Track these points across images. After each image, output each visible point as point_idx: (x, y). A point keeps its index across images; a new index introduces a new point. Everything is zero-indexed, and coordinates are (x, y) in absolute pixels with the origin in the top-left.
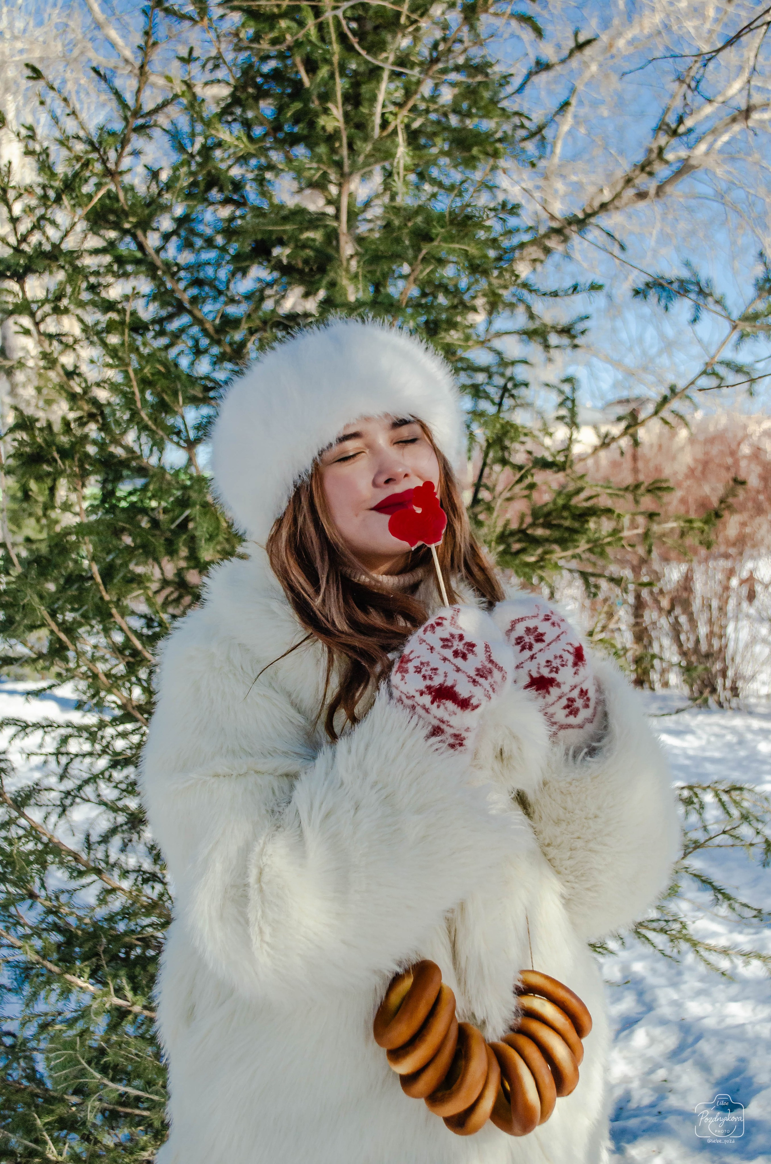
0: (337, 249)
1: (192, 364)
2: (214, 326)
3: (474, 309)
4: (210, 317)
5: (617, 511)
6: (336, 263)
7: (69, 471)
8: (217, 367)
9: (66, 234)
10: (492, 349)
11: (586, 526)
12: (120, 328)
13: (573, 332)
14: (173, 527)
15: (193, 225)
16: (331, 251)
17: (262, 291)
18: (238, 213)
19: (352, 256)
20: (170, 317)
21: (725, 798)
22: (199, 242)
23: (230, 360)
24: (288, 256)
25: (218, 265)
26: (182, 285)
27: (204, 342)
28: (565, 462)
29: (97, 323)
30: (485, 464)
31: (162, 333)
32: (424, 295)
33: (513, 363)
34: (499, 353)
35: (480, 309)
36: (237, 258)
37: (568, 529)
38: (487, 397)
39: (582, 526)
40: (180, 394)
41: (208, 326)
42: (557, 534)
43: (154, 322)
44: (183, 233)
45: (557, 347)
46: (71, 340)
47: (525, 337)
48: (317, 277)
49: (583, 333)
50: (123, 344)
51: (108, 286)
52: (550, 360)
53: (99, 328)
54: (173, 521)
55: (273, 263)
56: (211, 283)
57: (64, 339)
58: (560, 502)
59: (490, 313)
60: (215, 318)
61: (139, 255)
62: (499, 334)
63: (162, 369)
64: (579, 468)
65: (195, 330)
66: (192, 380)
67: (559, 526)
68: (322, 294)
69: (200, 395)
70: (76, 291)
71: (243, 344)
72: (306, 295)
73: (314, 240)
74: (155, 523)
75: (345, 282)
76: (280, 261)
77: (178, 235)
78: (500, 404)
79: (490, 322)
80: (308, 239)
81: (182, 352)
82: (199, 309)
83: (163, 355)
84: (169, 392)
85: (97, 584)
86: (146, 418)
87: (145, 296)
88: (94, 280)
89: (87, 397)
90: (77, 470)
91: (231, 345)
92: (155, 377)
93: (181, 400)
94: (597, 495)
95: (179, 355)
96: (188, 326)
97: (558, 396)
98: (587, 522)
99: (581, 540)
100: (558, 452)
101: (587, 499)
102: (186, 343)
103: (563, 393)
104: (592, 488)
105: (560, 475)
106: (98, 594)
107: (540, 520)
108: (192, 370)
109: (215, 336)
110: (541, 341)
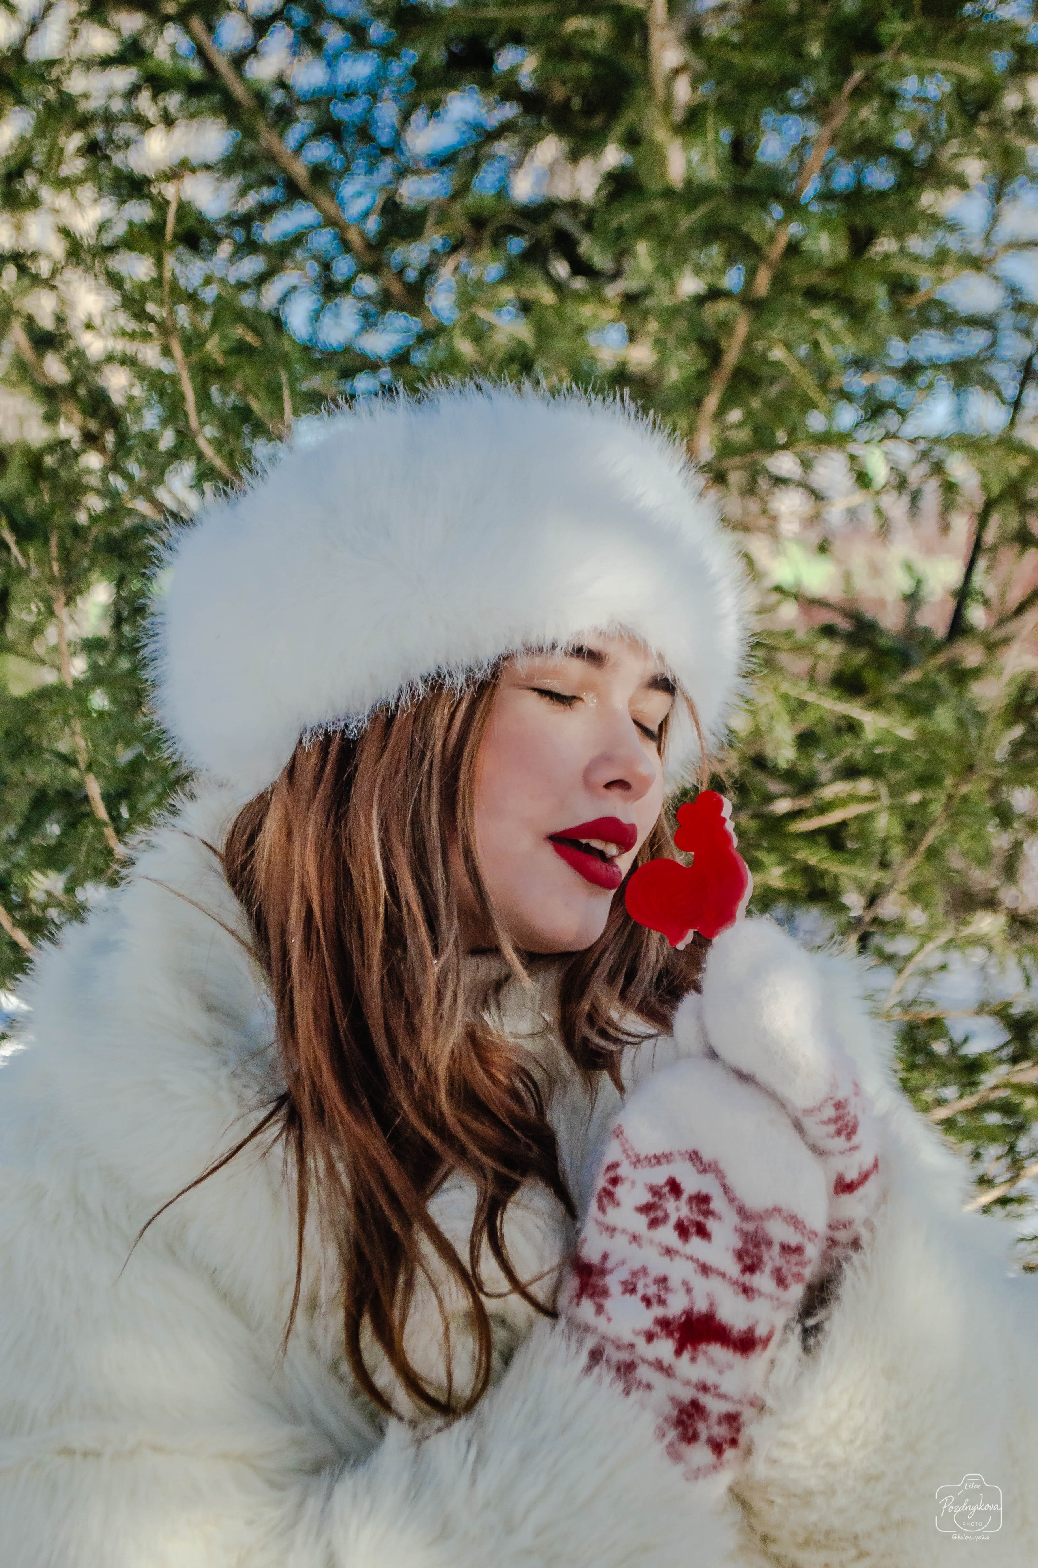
0: (644, 54)
1: (316, 316)
3: (960, 183)
6: (641, 93)
7: (35, 573)
8: (371, 323)
9: (33, 27)
10: (997, 279)
12: (153, 242)
16: (631, 63)
17: (476, 147)
19: (677, 72)
20: (266, 211)
22: (334, 36)
23: (402, 309)
25: (374, 95)
26: (291, 137)
27: (343, 267)
29: (102, 227)
30: (977, 547)
31: (250, 246)
34: (1013, 290)
35: (974, 185)
38: (989, 384)
40: (286, 394)
41: (353, 236)
43: (231, 221)
44: (299, 15)
46: (44, 267)
48: (598, 121)
50: (158, 282)
51: (127, 144)
53: (107, 239)
55: (498, 85)
56: (361, 130)
59: (998, 194)
60: (366, 214)
61: (198, 71)
62: (1015, 246)
63: (248, 338)
65: (323, 240)
66: (315, 356)
68: (611, 157)
70: (56, 155)
71: (428, 271)
72: (574, 156)
73: (590, 34)
75: (660, 134)
76: (516, 84)
77: (289, 21)
78: (1017, 405)
79: (995, 218)
80: (576, 33)
81: (294, 288)
82: (333, 195)
83: (247, 300)
84: (262, 394)
85: (98, 824)
86: (209, 451)
87: (208, 167)
88: (98, 132)
89: (82, 391)
90: (56, 567)
91: (401, 273)
92: (232, 360)
93: (288, 407)
95: (284, 299)
96: (310, 231)
102: (303, 269)
106: (100, 846)
108: (316, 334)
109: (368, 257)
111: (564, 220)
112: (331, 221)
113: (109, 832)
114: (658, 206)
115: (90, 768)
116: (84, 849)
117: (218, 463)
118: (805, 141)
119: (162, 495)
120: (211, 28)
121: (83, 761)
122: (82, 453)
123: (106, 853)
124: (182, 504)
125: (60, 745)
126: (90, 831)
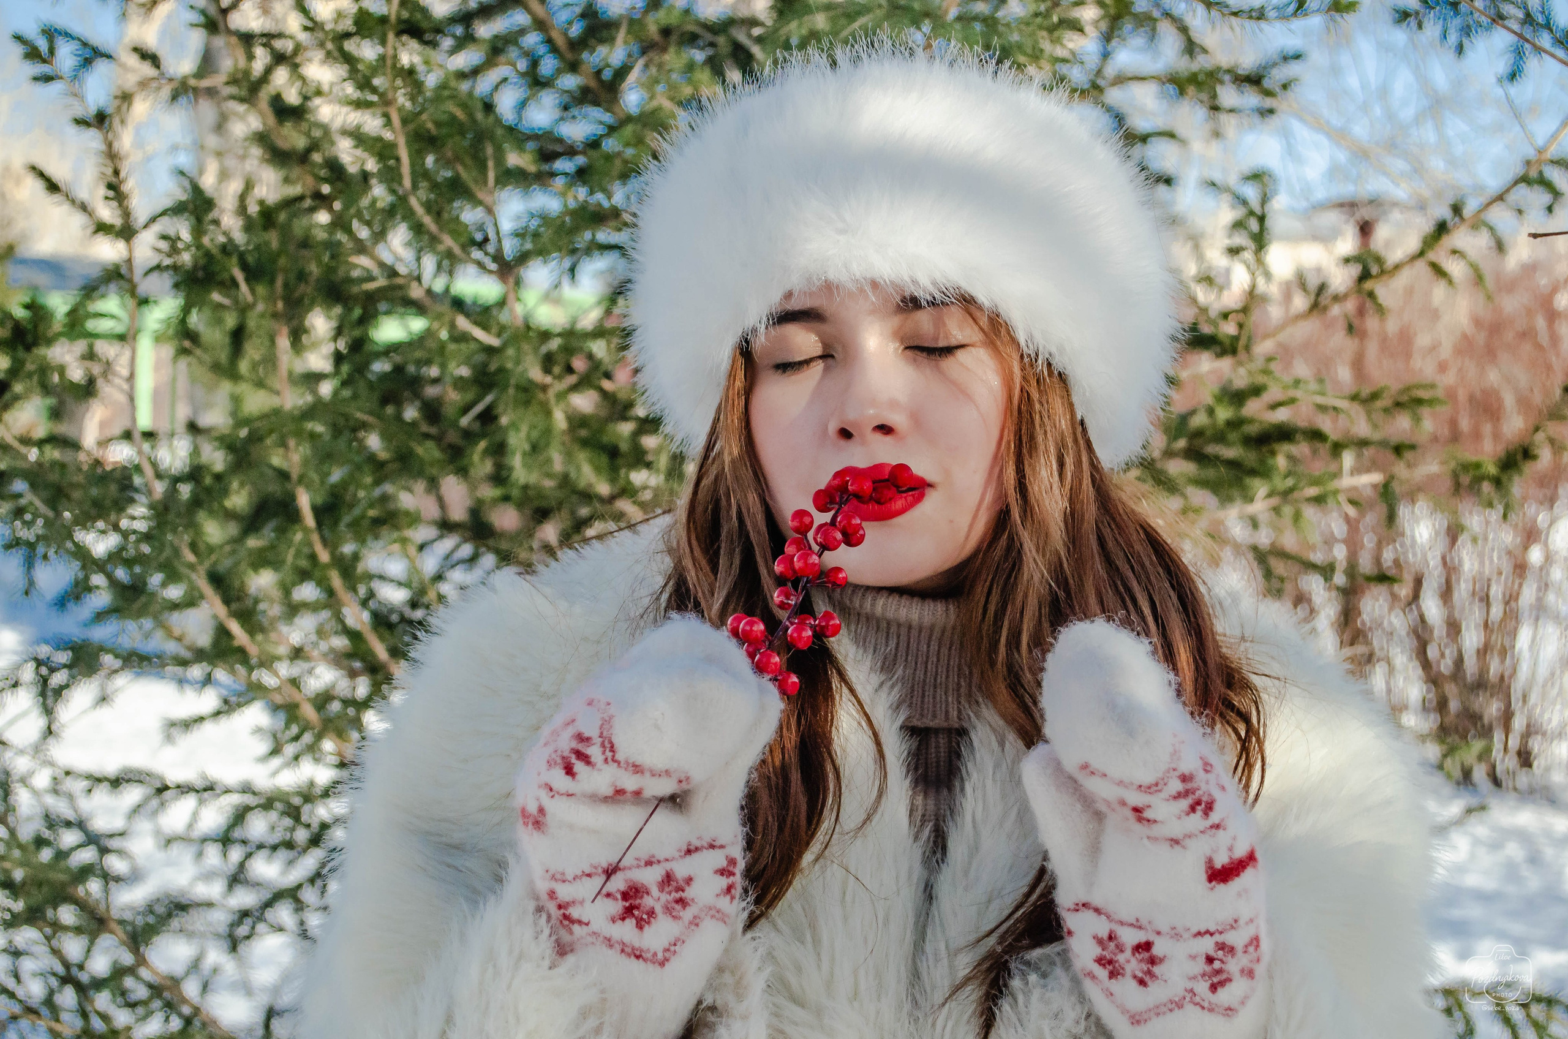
1: (522, 105)
2: (565, 34)
3: (1077, 27)
4: (563, 16)
5: (1334, 436)
7: (261, 306)
8: (569, 114)
10: (1105, 107)
11: (1270, 462)
12: (379, 28)
13: (1266, 83)
14: (465, 421)
20: (484, 12)
21: (1515, 1013)
23: (596, 103)
27: (548, 65)
28: (1236, 339)
31: (467, 40)
33: (1144, 139)
34: (1119, 117)
35: (1088, 29)
37: (1233, 464)
39: (1262, 462)
40: (491, 164)
41: (555, 35)
42: (1210, 473)
43: (454, 20)
45: (1231, 111)
46: (287, 46)
47: (1171, 88)
49: (1285, 87)
50: (382, 58)
52: (1217, 134)
53: (342, 27)
54: (466, 410)
57: (278, 44)
58: (1224, 414)
59: (1107, 37)
60: (572, 19)
62: (1121, 80)
63: (460, 114)
64: (1263, 348)
65: (532, 40)
66: (517, 135)
67: (1216, 458)
69: (532, 168)
71: (622, 73)
74: (432, 411)
79: (1106, 55)
81: (505, 80)
83: (464, 86)
84: (468, 161)
85: (306, 530)
86: (419, 210)
89: (317, 157)
90: (280, 305)
91: (598, 73)
92: (444, 131)
93: (491, 175)
94: (1292, 401)
95: (496, 87)
96: (522, 32)
97: (1233, 207)
98: (1273, 453)
99: (1260, 488)
100: (1225, 316)
101: (1274, 406)
102: (514, 65)
103: (1245, 202)
104: (1285, 387)
105: (1225, 364)
106: (306, 550)
107: (1182, 443)
108: (520, 118)
109: (569, 56)
110: (1204, 96)
111: (741, 37)
112: (540, 25)
113: (315, 538)
114: (820, 21)
115: (301, 479)
116: (292, 552)
117: (428, 220)
119: (383, 253)
121: (295, 476)
122: (312, 210)
123: (313, 557)
124: (399, 259)
125: (276, 461)
126: (298, 537)
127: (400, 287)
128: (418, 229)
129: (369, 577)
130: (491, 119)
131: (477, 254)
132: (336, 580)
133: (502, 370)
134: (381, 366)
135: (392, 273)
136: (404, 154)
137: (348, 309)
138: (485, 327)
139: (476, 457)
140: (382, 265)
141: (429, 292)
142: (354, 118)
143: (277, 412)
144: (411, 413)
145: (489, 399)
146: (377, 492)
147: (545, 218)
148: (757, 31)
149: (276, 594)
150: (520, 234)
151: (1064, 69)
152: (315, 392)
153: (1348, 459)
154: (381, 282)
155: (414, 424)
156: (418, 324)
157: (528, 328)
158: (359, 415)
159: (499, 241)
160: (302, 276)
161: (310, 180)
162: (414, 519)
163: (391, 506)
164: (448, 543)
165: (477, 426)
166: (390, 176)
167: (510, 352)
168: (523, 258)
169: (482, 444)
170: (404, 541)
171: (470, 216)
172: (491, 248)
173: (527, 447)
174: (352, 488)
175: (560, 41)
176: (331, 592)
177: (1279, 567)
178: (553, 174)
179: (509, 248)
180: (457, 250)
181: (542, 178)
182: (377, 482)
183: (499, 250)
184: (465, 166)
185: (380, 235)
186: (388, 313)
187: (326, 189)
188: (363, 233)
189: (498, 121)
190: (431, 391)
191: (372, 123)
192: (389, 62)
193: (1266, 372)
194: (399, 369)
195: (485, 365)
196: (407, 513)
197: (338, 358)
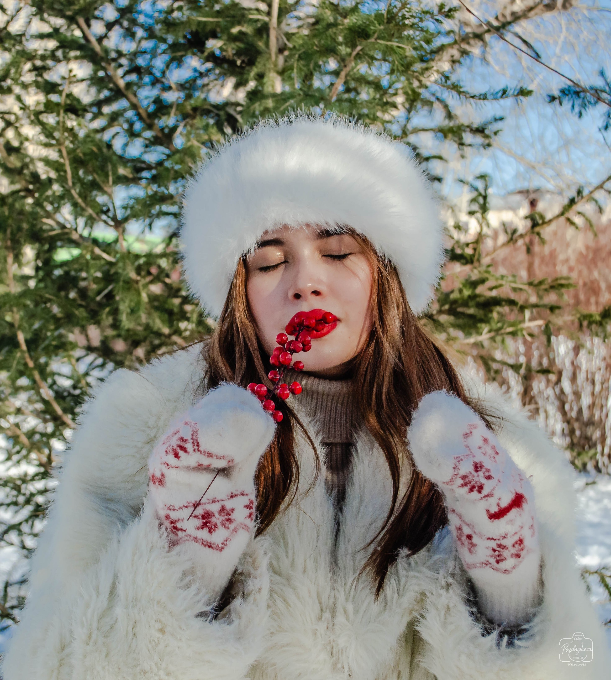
0: (267, 43)
1: (126, 145)
2: (146, 111)
3: (394, 106)
4: (145, 103)
5: (521, 303)
6: (265, 56)
8: (148, 149)
9: (12, 18)
10: (408, 144)
11: (490, 315)
12: (56, 108)
13: (486, 132)
14: (98, 298)
15: (135, 15)
16: (261, 45)
17: (194, 80)
18: (176, 5)
19: (280, 51)
20: (108, 101)
22: (140, 33)
23: (161, 144)
24: (221, 48)
25: (154, 54)
26: (120, 72)
27: (138, 126)
28: (474, 255)
29: (38, 103)
31: (99, 114)
32: (348, 90)
33: (427, 159)
35: (400, 107)
36: (174, 47)
37: (471, 316)
39: (486, 315)
40: (110, 173)
41: (142, 111)
42: (461, 321)
43: (92, 105)
44: (126, 24)
45: (470, 145)
46: (12, 118)
47: (440, 135)
48: (247, 69)
49: (495, 134)
50: (58, 123)
51: (50, 68)
52: (463, 157)
53: (38, 108)
54: (99, 293)
55: (206, 54)
56: (149, 71)
57: (7, 117)
58: (467, 292)
59: (409, 111)
60: (150, 104)
61: (83, 41)
62: (416, 131)
63: (95, 149)
64: (485, 261)
65: (130, 114)
66: (123, 160)
67: (463, 314)
68: (252, 84)
69: (130, 176)
70: (19, 72)
71: (174, 129)
72: (237, 86)
73: (245, 34)
74: (83, 294)
75: (272, 75)
76: (213, 53)
77: (121, 25)
79: (408, 119)
80: (240, 33)
81: (117, 133)
82: (135, 95)
83: (98, 136)
84: (100, 172)
85: (22, 352)
86: (76, 196)
87: (83, 80)
88: (38, 63)
89: (26, 171)
90: (9, 243)
91: (162, 130)
92: (88, 157)
93: (111, 179)
94: (501, 286)
95: (113, 137)
96: (125, 110)
97: (471, 192)
98: (491, 311)
99: (485, 328)
100: (467, 245)
101: (491, 289)
102: (121, 126)
103: (476, 189)
104: (497, 279)
105: (468, 268)
106: (23, 362)
107: (447, 307)
108: (125, 152)
109: (148, 121)
110: (456, 139)
111: (231, 111)
112: (134, 107)
113: (27, 356)
114: (270, 103)
115: (20, 327)
116: (15, 362)
117: (80, 201)
118: (332, 84)
119: (59, 217)
120: (89, 26)
121: (16, 325)
122: (25, 197)
123: (26, 364)
124: (66, 220)
125: (8, 318)
126: (18, 355)
127: (67, 234)
128: (75, 205)
129: (53, 374)
130: (111, 152)
131: (104, 217)
132: (37, 376)
133: (116, 273)
134: (58, 272)
135: (63, 227)
136: (68, 168)
137: (43, 245)
138: (108, 253)
139: (104, 316)
140: (58, 223)
141: (81, 236)
142: (44, 152)
143: (7, 295)
144: (72, 295)
145: (110, 287)
146: (56, 333)
147: (137, 200)
148: (239, 109)
149: (8, 382)
150: (125, 208)
151: (388, 126)
152: (26, 285)
153: (527, 313)
154: (58, 231)
155: (74, 300)
156: (76, 252)
157: (129, 252)
158: (47, 296)
159: (115, 210)
160: (20, 229)
161: (24, 183)
162: (74, 346)
163: (63, 340)
164: (91, 358)
165: (104, 301)
166: (62, 180)
167: (120, 264)
168: (126, 219)
169: (107, 309)
170: (69, 357)
171: (101, 199)
172: (111, 214)
173: (129, 311)
174: (44, 331)
175: (144, 115)
176: (34, 381)
177: (495, 366)
178: (141, 179)
179: (120, 214)
180: (94, 215)
181: (136, 180)
182: (57, 328)
183: (115, 215)
184: (97, 174)
185: (57, 210)
186: (62, 247)
187: (31, 187)
188: (49, 208)
189: (114, 153)
190: (83, 284)
191: (53, 155)
192: (61, 124)
193: (487, 272)
194: (67, 273)
195: (109, 271)
196: (71, 343)
197: (37, 269)
